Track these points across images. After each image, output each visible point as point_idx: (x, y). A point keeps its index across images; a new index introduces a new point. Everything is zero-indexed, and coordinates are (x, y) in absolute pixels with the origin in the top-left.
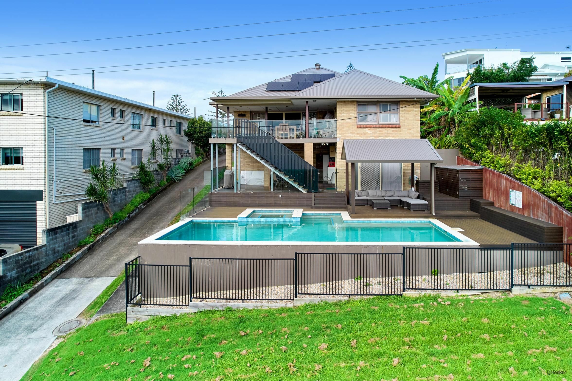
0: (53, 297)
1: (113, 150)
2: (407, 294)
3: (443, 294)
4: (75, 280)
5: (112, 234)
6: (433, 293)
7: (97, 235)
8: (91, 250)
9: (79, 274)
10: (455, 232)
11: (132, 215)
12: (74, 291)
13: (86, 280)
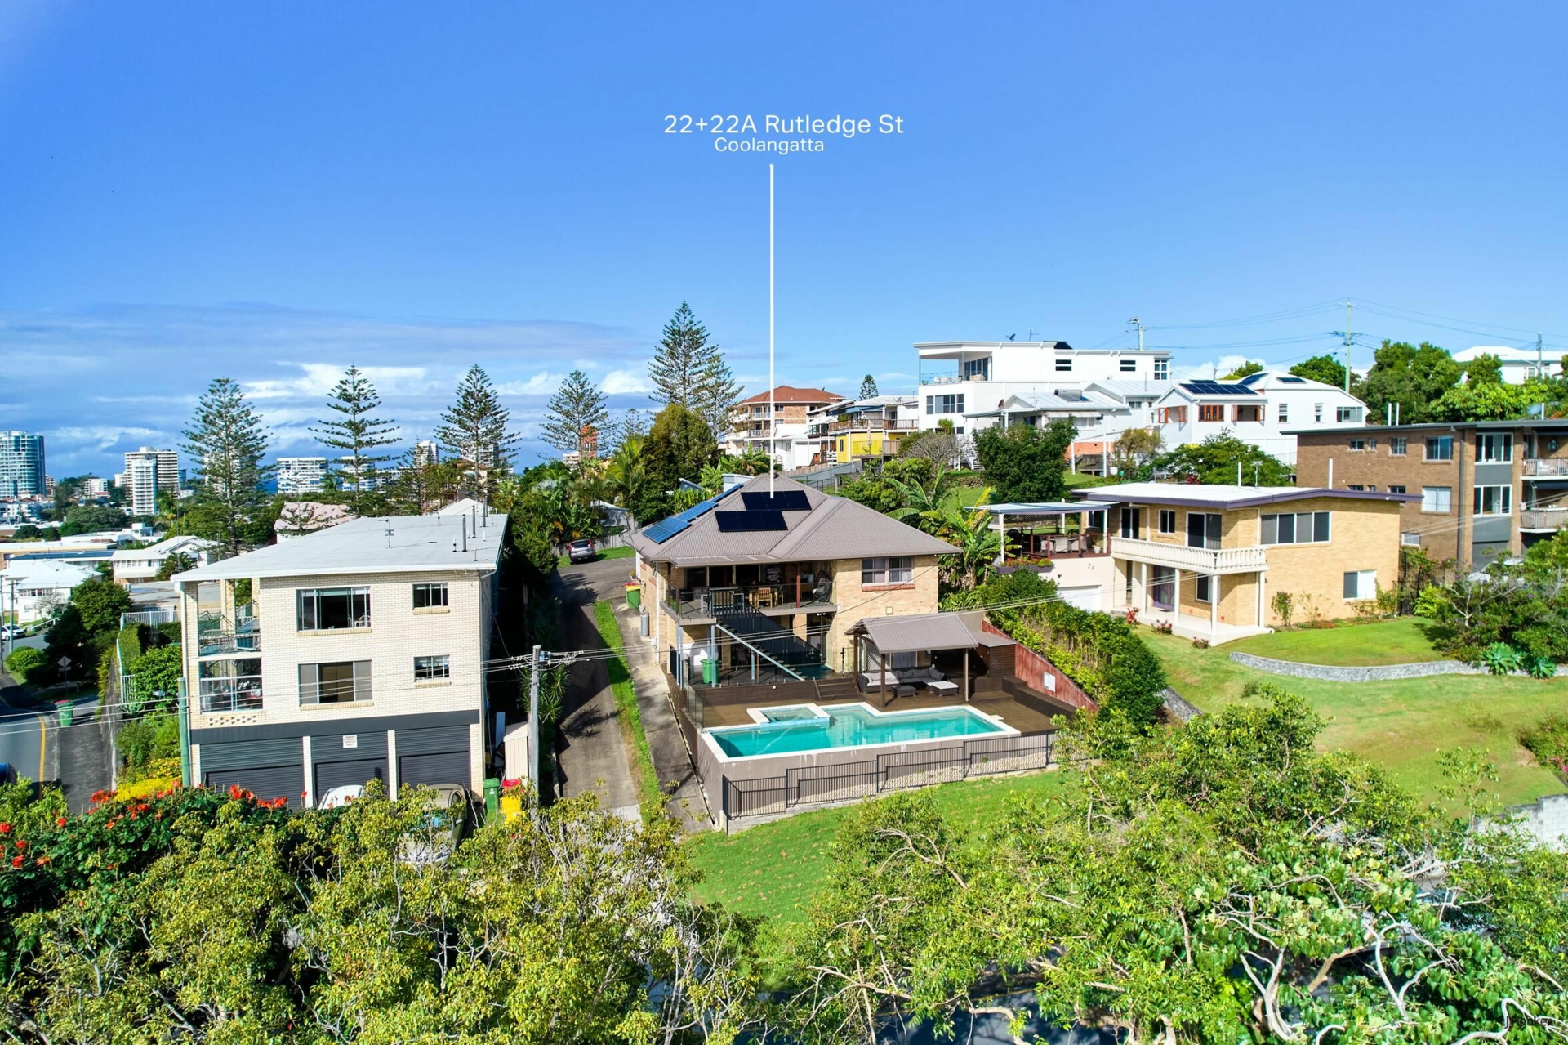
2: (968, 779)
3: (995, 776)
10: (995, 720)
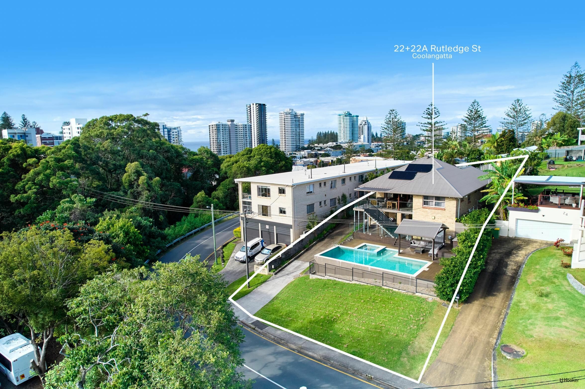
0: (294, 266)
1: (320, 203)
2: (384, 287)
4: (300, 262)
5: (315, 244)
6: (391, 289)
7: (310, 244)
8: (307, 250)
9: (302, 259)
11: (325, 236)
12: (300, 265)
13: (304, 262)
